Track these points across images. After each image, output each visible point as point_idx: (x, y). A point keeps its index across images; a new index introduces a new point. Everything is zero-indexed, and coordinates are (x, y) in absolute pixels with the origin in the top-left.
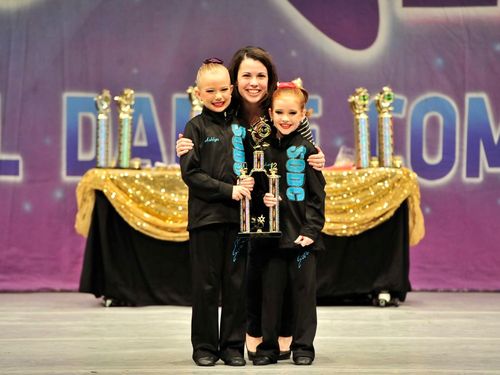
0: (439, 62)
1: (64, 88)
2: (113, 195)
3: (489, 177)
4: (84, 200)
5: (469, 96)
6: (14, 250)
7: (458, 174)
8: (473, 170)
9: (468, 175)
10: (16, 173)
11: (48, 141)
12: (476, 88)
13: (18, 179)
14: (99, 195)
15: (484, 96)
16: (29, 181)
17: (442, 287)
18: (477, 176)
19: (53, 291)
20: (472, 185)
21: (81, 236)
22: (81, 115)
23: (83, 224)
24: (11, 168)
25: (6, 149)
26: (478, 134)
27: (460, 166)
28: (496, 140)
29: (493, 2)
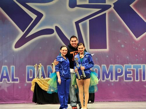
0: (97, 59)
1: (27, 65)
2: (39, 83)
3: (106, 80)
4: (33, 84)
5: (102, 65)
6: (17, 96)
7: (101, 80)
8: (103, 79)
9: (103, 80)
11: (24, 75)
12: (103, 64)
13: (18, 82)
14: (36, 83)
15: (105, 65)
16: (20, 82)
17: (98, 101)
18: (104, 80)
19: (25, 103)
20: (103, 82)
21: (32, 92)
22: (30, 70)
23: (32, 89)
24: (17, 80)
25: (16, 77)
26: (104, 72)
27: (101, 78)
28: (107, 73)
29: (106, 48)
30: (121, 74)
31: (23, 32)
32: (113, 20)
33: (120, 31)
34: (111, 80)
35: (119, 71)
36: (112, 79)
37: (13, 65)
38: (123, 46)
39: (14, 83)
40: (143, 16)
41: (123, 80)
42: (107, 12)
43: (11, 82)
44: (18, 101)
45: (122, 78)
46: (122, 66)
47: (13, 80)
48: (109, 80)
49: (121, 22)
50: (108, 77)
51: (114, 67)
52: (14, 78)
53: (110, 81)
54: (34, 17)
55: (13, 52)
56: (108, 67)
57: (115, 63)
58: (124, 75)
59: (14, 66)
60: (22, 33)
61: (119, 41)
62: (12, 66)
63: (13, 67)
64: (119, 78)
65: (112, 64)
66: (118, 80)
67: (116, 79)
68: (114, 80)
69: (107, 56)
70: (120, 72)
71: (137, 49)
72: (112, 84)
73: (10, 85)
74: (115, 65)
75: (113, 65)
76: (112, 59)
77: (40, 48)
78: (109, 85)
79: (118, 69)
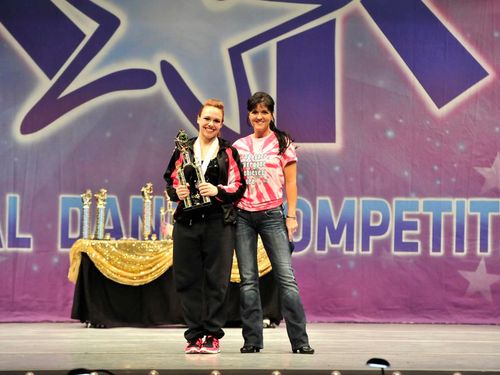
0: (300, 177)
1: (60, 192)
2: (93, 255)
3: (331, 250)
4: (74, 259)
5: (319, 199)
6: (26, 296)
7: (312, 248)
8: (321, 246)
9: (318, 249)
10: (29, 247)
11: (49, 226)
12: (323, 194)
13: (30, 250)
14: (84, 256)
15: (328, 199)
16: (36, 252)
18: (324, 249)
19: (51, 322)
20: (320, 255)
21: (71, 283)
22: (71, 209)
23: (73, 275)
24: (25, 243)
25: (22, 230)
26: (325, 223)
27: (313, 243)
28: (336, 226)
29: (332, 140)
30: (382, 229)
31: (51, 78)
32: (360, 45)
33: (381, 83)
34: (347, 250)
35: (376, 218)
36: (350, 246)
37: (14, 191)
38: (390, 134)
39: (16, 254)
40: (463, 32)
41: (389, 250)
42: (337, 15)
43: (6, 248)
44: (28, 313)
45: (386, 243)
46: (386, 202)
47: (15, 242)
48: (341, 249)
49: (386, 53)
50: (335, 239)
51: (357, 205)
52: (19, 235)
53: (346, 252)
54: (88, 27)
55: (16, 148)
56: (337, 205)
57: (362, 192)
58: (390, 235)
59: (18, 196)
60: (45, 84)
61: (377, 116)
62: (12, 195)
63: (15, 198)
64: (375, 242)
65: (351, 194)
66: (370, 252)
67: (365, 247)
68: (358, 249)
69: (337, 168)
70: (378, 224)
71: (438, 144)
72: (352, 264)
73: (4, 259)
74: (362, 199)
75: (355, 199)
76: (351, 179)
77: (108, 135)
78: (339, 266)
79: (372, 212)
